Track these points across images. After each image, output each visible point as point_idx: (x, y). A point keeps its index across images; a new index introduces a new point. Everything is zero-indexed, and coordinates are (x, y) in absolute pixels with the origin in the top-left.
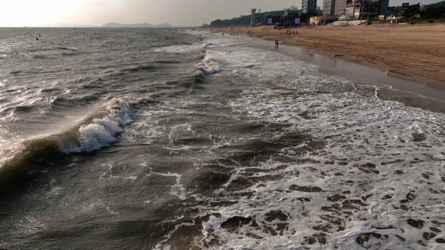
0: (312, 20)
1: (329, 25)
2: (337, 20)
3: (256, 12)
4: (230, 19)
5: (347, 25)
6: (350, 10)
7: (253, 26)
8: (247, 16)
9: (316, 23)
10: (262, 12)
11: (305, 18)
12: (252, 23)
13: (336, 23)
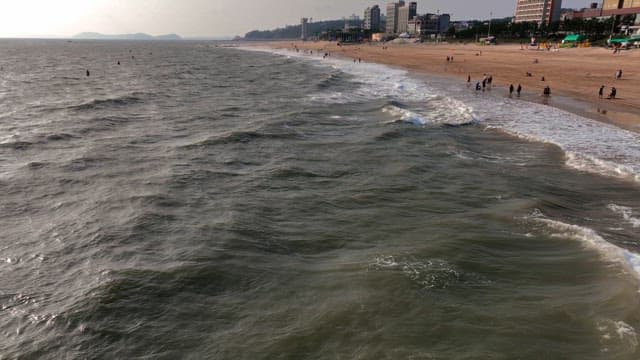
0: (375, 37)
1: (390, 42)
2: (397, 37)
3: (309, 22)
4: (271, 29)
5: (404, 43)
6: (411, 27)
7: (305, 40)
8: (295, 27)
9: (378, 39)
10: (313, 21)
11: (367, 34)
12: (302, 37)
13: (395, 40)
